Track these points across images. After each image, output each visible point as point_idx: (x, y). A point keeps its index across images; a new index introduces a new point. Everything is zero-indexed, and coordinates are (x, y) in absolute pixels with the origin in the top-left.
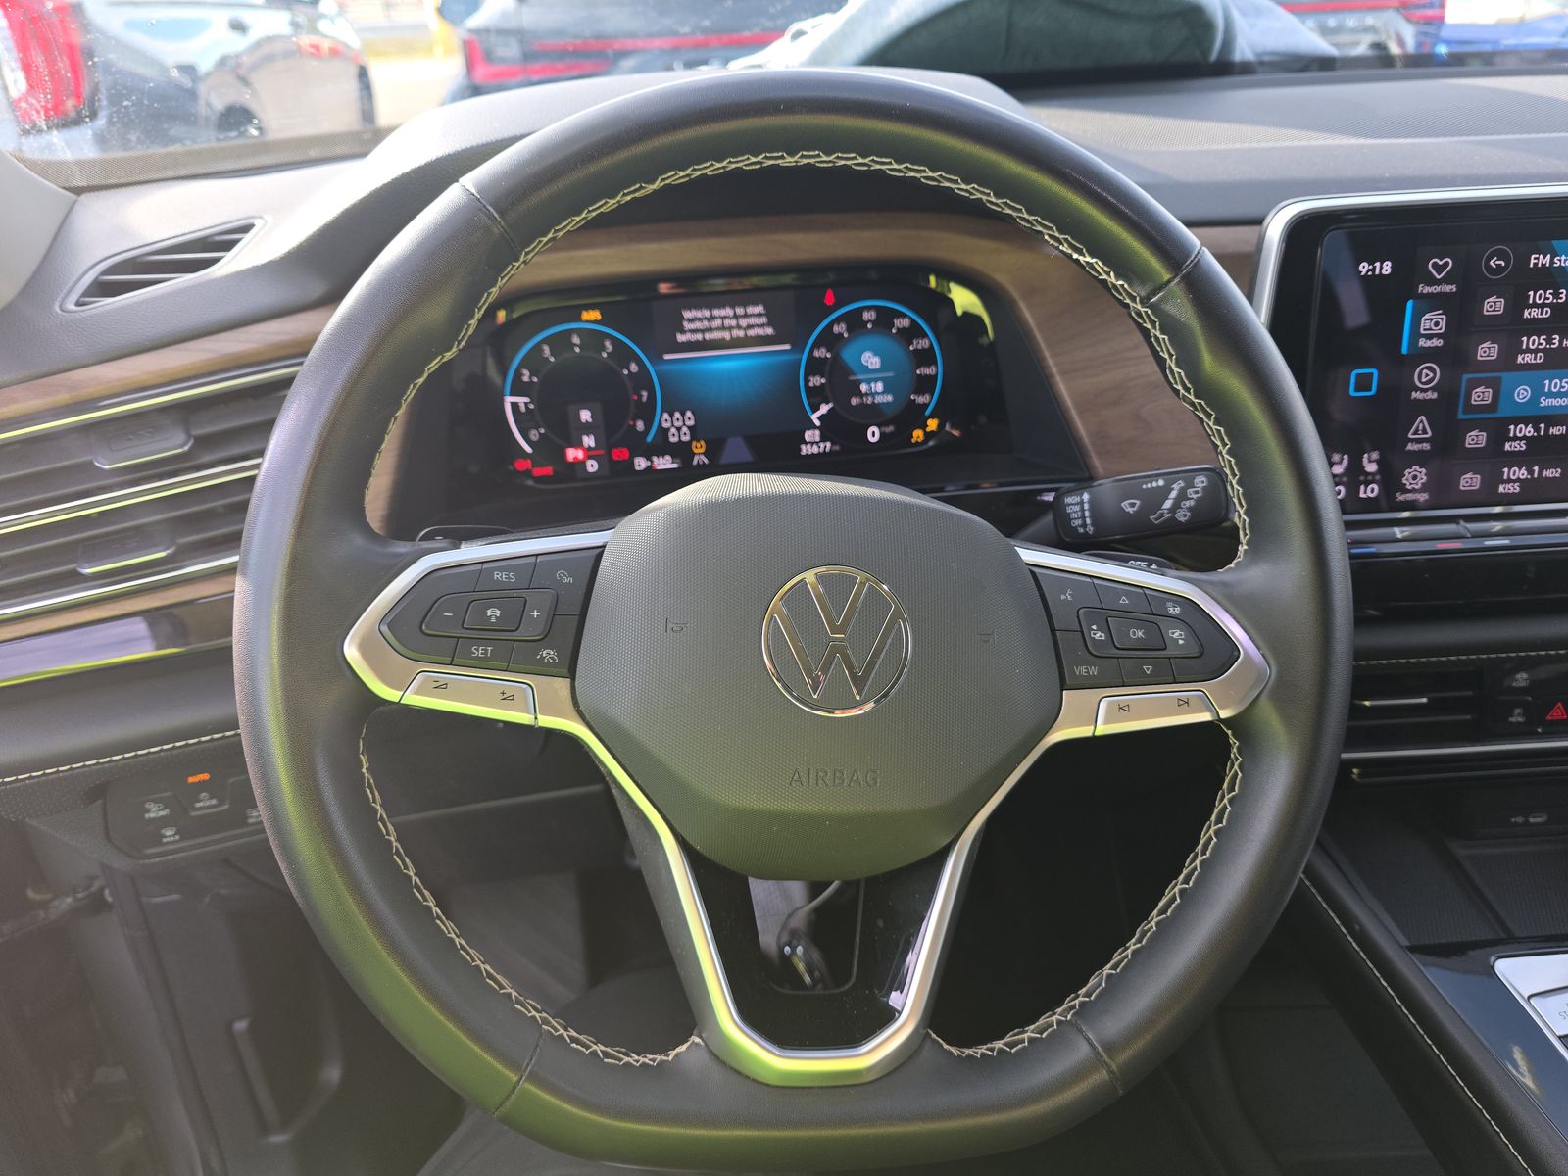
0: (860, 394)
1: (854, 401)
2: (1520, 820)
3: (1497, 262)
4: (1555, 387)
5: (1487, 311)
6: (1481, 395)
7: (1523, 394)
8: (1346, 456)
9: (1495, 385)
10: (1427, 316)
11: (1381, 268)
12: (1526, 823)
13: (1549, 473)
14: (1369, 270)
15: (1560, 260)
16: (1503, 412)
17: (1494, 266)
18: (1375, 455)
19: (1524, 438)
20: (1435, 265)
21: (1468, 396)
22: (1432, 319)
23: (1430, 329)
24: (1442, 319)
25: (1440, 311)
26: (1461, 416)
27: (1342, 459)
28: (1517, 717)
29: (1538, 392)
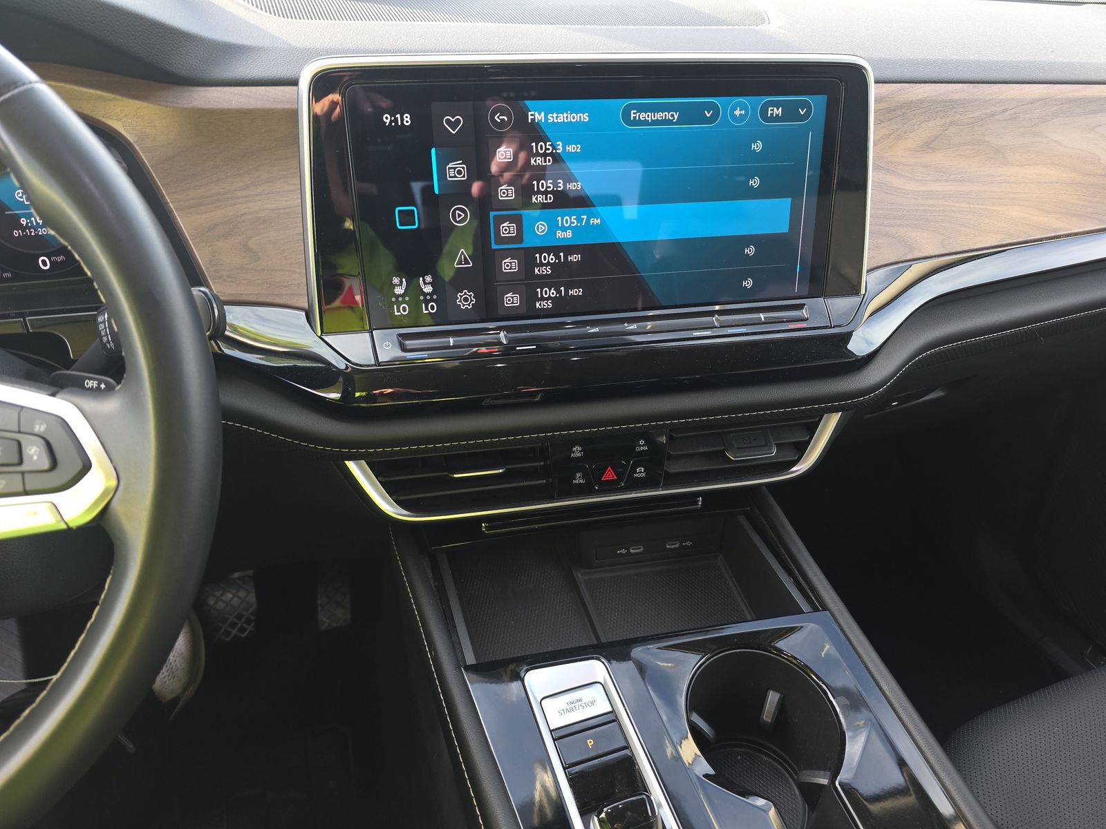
0: (20, 227)
1: (16, 233)
2: (623, 551)
3: (501, 117)
4: (567, 223)
5: (499, 159)
6: (508, 229)
7: (541, 228)
8: (404, 280)
9: (518, 220)
10: (450, 165)
11: (402, 120)
12: (628, 553)
13: (573, 292)
14: (391, 121)
15: (553, 117)
16: (528, 243)
17: (499, 121)
18: (429, 279)
19: (548, 264)
20: (448, 121)
21: (497, 230)
22: (455, 168)
23: (455, 177)
24: (463, 168)
25: (461, 162)
26: (494, 246)
27: (401, 282)
28: (579, 480)
29: (553, 227)
